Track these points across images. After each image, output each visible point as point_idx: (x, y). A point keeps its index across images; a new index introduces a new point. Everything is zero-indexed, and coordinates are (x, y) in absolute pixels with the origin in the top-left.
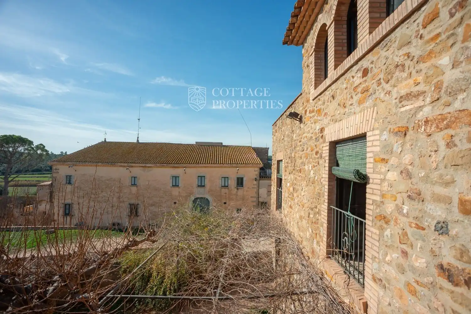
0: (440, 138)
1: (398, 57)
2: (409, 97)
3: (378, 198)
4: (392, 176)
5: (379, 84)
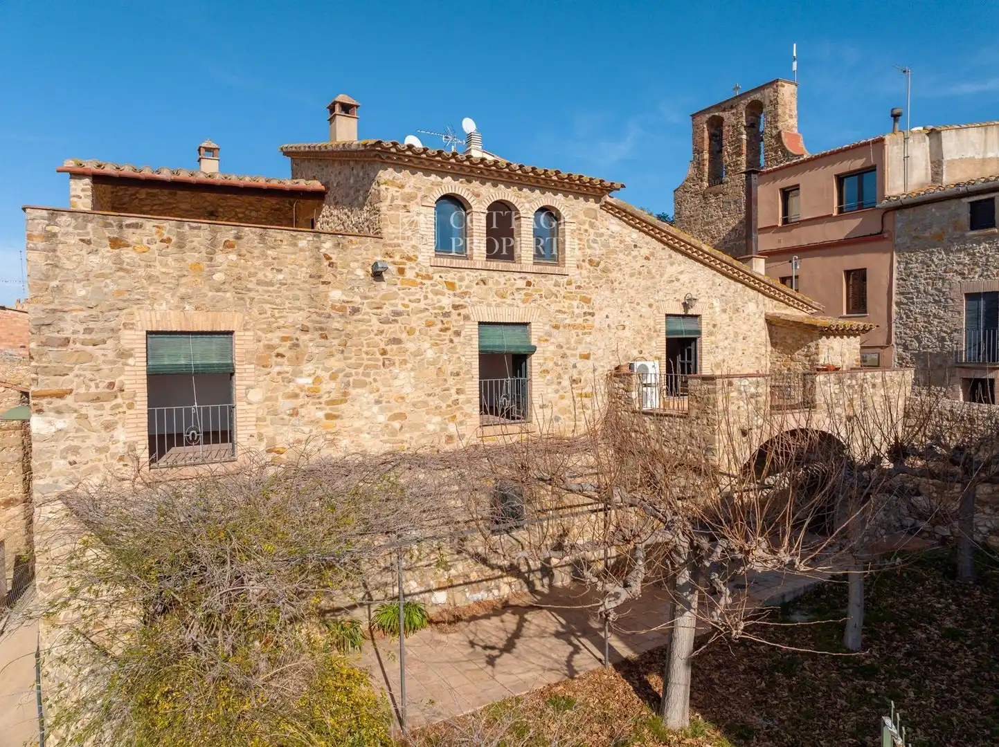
0: (573, 332)
1: (554, 289)
2: (559, 311)
3: (542, 361)
4: (552, 348)
5: (541, 297)
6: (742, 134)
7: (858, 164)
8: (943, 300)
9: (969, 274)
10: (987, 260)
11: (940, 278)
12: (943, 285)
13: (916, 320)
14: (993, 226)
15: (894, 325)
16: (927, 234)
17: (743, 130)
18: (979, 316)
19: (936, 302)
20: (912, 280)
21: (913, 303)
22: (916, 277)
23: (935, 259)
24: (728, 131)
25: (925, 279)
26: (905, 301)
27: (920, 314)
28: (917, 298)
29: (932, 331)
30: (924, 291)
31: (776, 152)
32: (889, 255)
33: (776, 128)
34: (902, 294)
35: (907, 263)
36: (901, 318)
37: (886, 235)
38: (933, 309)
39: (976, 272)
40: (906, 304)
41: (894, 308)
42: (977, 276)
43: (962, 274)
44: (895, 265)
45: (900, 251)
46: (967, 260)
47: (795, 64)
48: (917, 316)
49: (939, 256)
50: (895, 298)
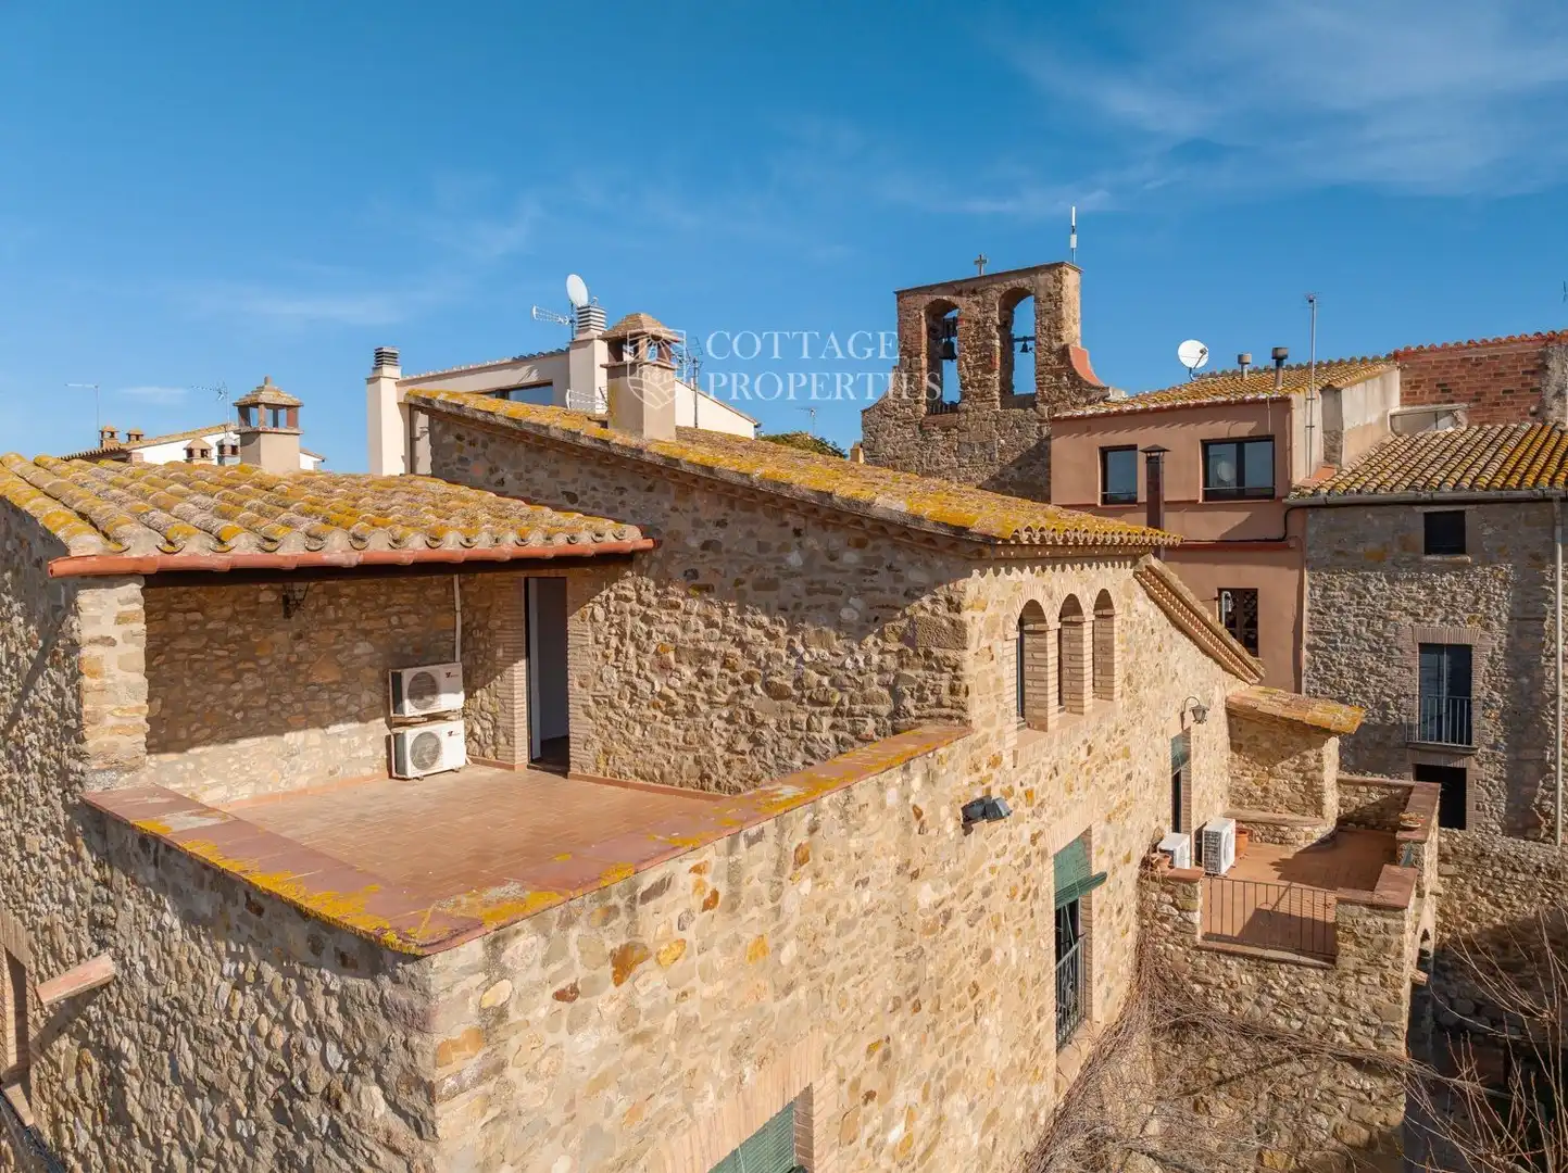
2: (1110, 787)
5: (1098, 770)
6: (994, 338)
7: (1244, 429)
8: (1385, 649)
9: (1426, 615)
10: (1453, 598)
11: (1380, 617)
12: (1385, 626)
13: (1341, 674)
14: (1462, 551)
15: (1304, 679)
16: (1360, 550)
17: (994, 331)
18: (1440, 675)
19: (1373, 650)
20: (1334, 614)
21: (1336, 649)
22: (1340, 611)
23: (1371, 588)
24: (968, 329)
25: (1356, 616)
26: (1323, 644)
27: (1347, 665)
28: (1343, 641)
29: (1367, 692)
30: (1355, 632)
31: (1059, 377)
32: (1297, 572)
33: (1060, 338)
34: (1316, 633)
35: (1325, 589)
36: (1316, 669)
37: (1292, 544)
38: (1369, 660)
39: (1436, 614)
40: (1325, 649)
41: (1305, 653)
42: (1437, 620)
43: (1415, 615)
44: (1307, 589)
45: (1313, 569)
46: (1422, 595)
47: (1074, 238)
48: (1341, 667)
49: (1377, 584)
50: (1306, 638)
